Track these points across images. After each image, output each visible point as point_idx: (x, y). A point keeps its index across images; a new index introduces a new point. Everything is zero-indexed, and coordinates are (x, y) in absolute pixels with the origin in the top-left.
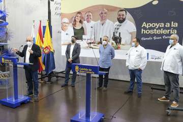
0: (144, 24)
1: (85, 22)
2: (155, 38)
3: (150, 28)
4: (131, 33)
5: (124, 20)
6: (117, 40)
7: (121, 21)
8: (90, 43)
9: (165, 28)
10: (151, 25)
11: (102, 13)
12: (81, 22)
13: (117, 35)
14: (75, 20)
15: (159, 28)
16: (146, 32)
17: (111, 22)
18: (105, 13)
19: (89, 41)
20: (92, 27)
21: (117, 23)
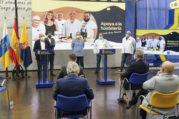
0: (102, 23)
1: (56, 20)
2: (109, 33)
3: (107, 26)
4: (94, 30)
5: (88, 20)
6: (84, 34)
7: (87, 20)
8: (62, 38)
9: (115, 26)
10: (107, 24)
11: (71, 14)
12: (52, 20)
13: (84, 31)
14: (47, 18)
15: (112, 26)
16: (103, 29)
17: (79, 21)
18: (74, 14)
19: (61, 36)
20: (63, 25)
21: (84, 22)
